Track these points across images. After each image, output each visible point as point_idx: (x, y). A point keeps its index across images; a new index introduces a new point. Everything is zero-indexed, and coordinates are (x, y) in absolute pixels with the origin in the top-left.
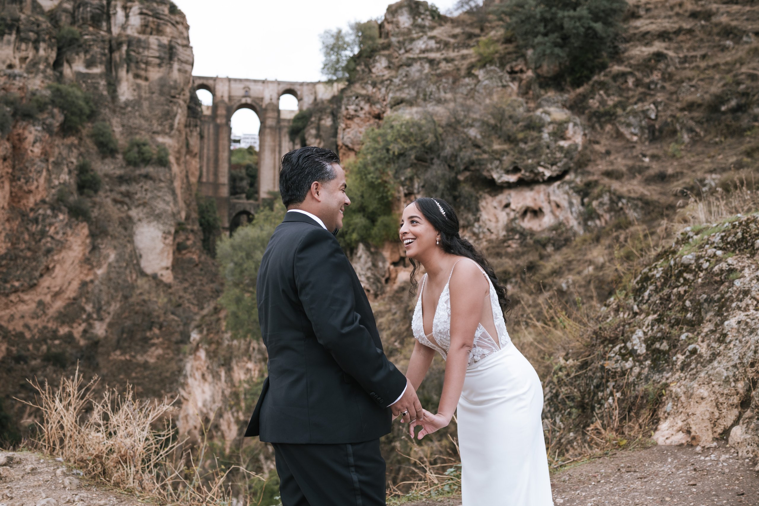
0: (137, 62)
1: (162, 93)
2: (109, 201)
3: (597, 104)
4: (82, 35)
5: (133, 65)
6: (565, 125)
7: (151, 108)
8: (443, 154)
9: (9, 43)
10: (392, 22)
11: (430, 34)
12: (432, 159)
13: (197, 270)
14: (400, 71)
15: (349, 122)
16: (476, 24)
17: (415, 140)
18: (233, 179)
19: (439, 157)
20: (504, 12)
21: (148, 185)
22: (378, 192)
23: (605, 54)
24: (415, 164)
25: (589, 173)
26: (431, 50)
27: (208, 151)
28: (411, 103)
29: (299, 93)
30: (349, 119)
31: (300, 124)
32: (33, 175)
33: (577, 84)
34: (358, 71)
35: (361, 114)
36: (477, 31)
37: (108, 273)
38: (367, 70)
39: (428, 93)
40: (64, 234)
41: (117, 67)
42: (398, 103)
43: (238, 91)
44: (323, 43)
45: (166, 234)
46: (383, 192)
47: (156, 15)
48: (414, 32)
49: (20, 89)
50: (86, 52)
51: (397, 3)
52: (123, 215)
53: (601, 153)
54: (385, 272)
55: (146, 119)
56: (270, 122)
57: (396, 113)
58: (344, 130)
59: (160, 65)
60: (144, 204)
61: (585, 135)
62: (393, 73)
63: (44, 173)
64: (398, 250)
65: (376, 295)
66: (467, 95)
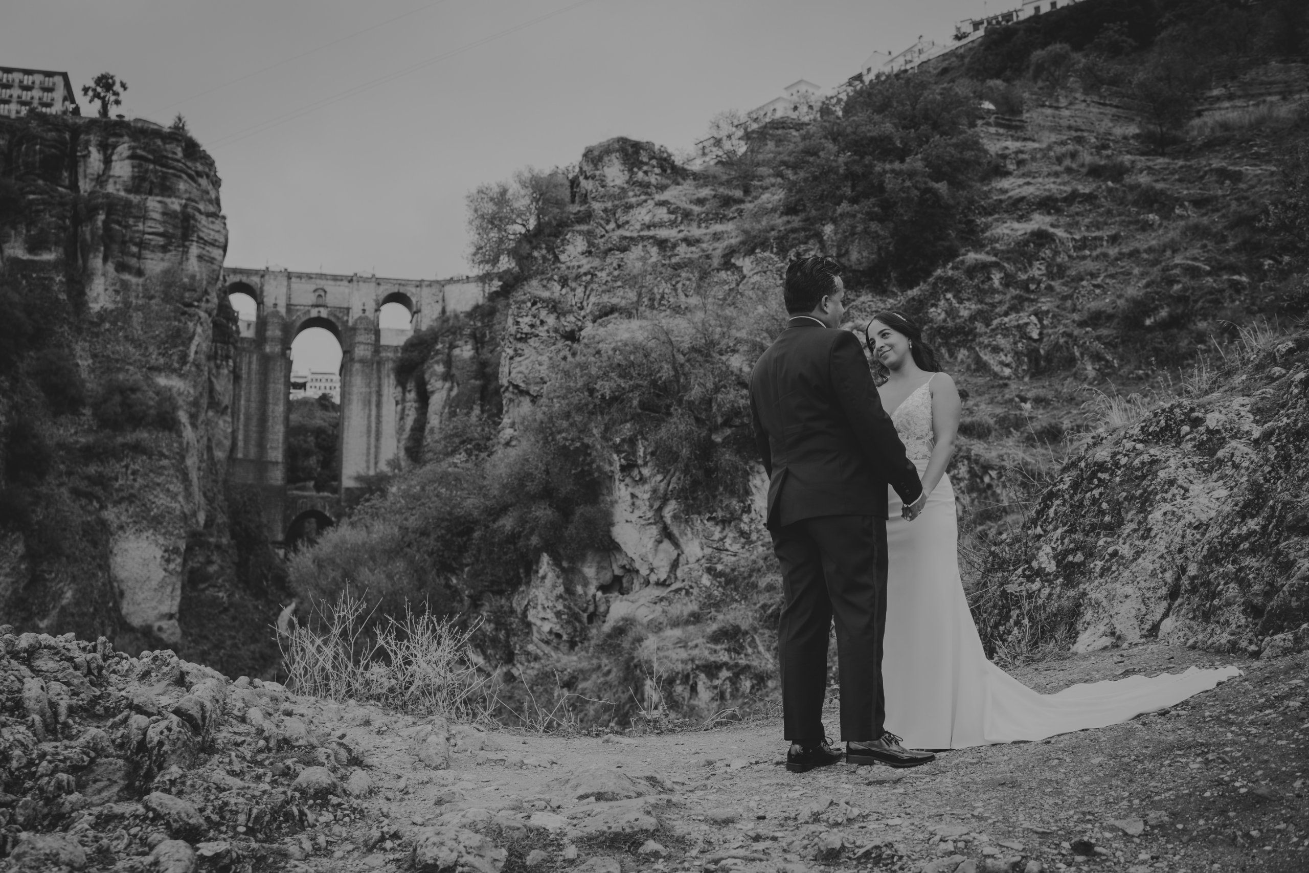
0: (124, 243)
1: (167, 299)
2: (65, 492)
3: (943, 315)
4: (23, 193)
5: (115, 247)
7: (147, 325)
8: (688, 397)
10: (593, 177)
11: (659, 197)
12: (668, 407)
13: (226, 619)
14: (608, 260)
15: (519, 345)
16: (735, 183)
17: (639, 375)
18: (292, 454)
19: (680, 402)
20: (784, 163)
21: (139, 463)
22: (575, 464)
23: (952, 233)
24: (639, 415)
26: (661, 225)
27: (248, 402)
28: (628, 313)
29: (413, 300)
30: (520, 340)
31: (415, 355)
33: (907, 283)
34: (536, 258)
35: (542, 331)
36: (738, 194)
37: (60, 626)
38: (550, 257)
41: (87, 250)
42: (605, 313)
43: (304, 295)
44: (476, 211)
45: (170, 553)
46: (584, 463)
47: (161, 159)
48: (631, 194)
50: (30, 224)
51: (601, 145)
52: (91, 518)
54: (588, 602)
55: (138, 344)
57: (602, 330)
58: (511, 358)
59: (164, 249)
60: (131, 499)
62: (597, 262)
64: (611, 565)
65: (572, 644)
66: (725, 299)
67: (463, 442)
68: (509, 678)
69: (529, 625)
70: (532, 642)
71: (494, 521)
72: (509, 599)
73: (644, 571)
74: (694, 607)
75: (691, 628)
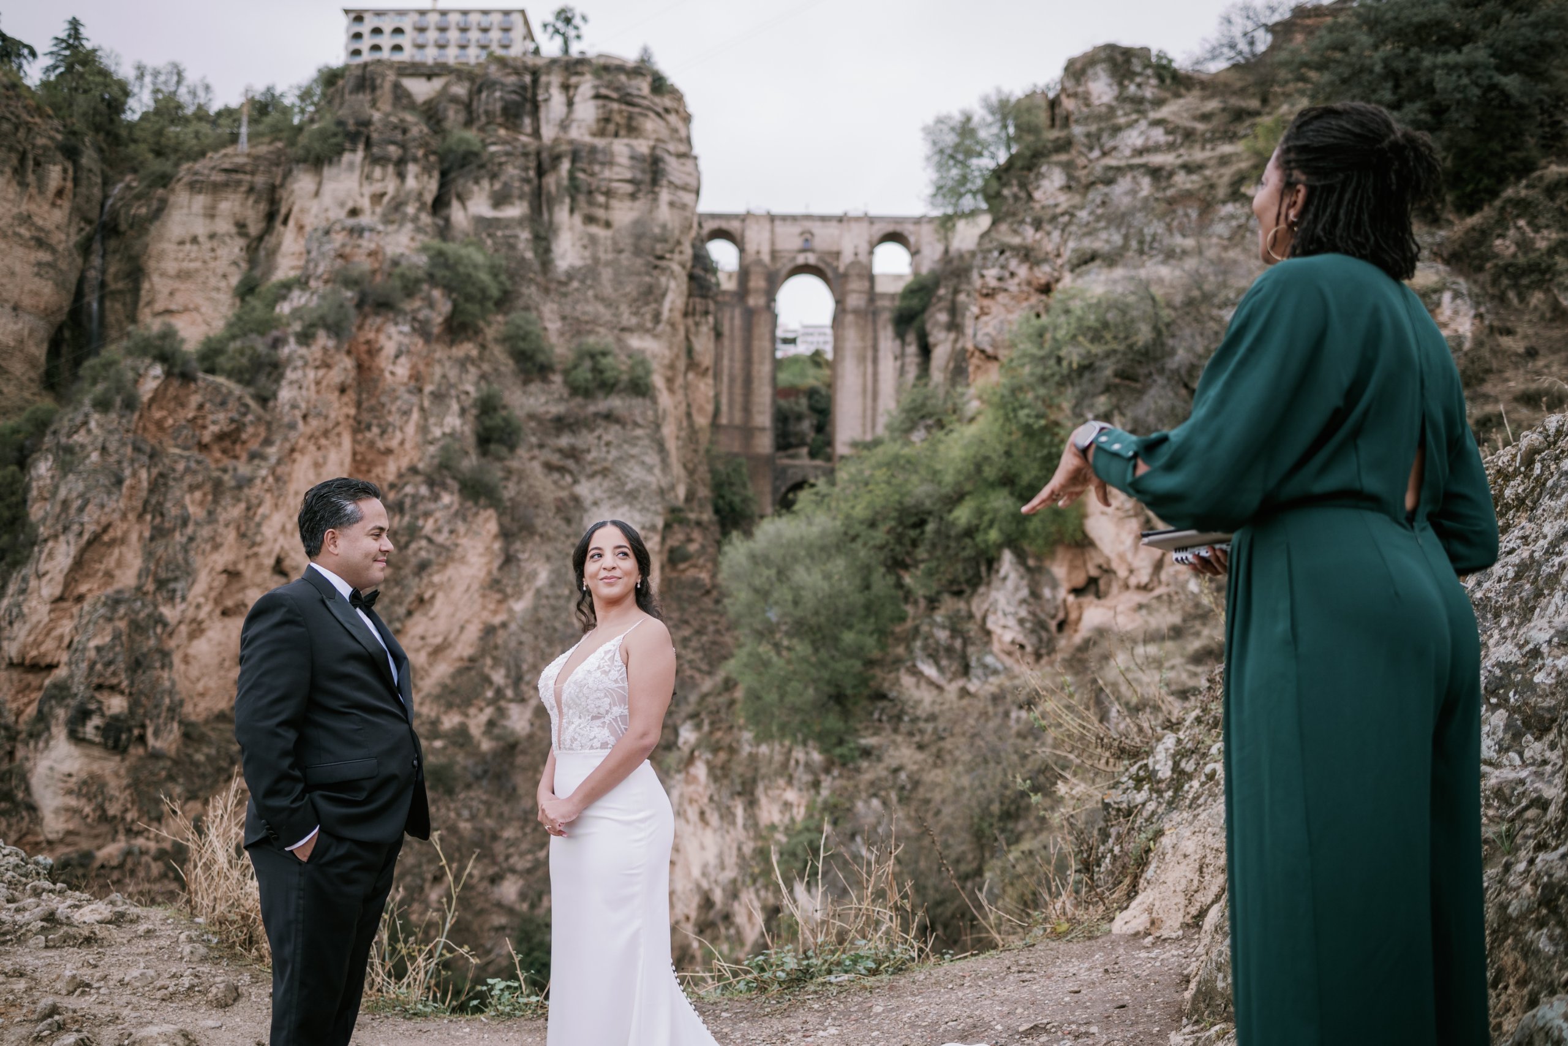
0: (590, 193)
1: (637, 251)
2: (536, 467)
3: (1513, 249)
4: (485, 145)
5: (582, 199)
6: (1435, 297)
7: (618, 282)
8: (1172, 364)
9: (351, 166)
10: (1075, 95)
11: (1153, 115)
12: (1150, 374)
13: (708, 602)
14: (1091, 195)
15: (986, 302)
16: (1251, 90)
17: (1115, 338)
18: (783, 420)
19: (1162, 371)
20: (1305, 64)
21: (612, 433)
22: (1041, 445)
23: (1531, 141)
24: (1116, 386)
25: (1486, 398)
26: (1156, 149)
27: (733, 362)
28: (1111, 260)
29: (912, 239)
30: (987, 295)
31: (915, 302)
32: (394, 419)
33: (1468, 206)
34: (1005, 198)
35: (1012, 285)
36: (1254, 104)
37: (535, 609)
38: (1023, 195)
39: (1148, 239)
40: (452, 532)
41: (551, 202)
42: (1086, 260)
43: (789, 240)
44: (934, 143)
46: (1051, 444)
47: (626, 99)
48: (1120, 113)
49: (371, 254)
50: (494, 177)
51: (1085, 55)
52: (564, 494)
53: (1517, 354)
54: (1057, 608)
55: (608, 303)
56: (855, 300)
57: (1080, 282)
58: (977, 318)
59: (633, 196)
60: (605, 472)
61: (1479, 316)
62: (1077, 199)
63: (415, 415)
64: (1085, 563)
65: (1038, 656)
66: (1230, 239)
67: (923, 417)
68: (964, 692)
69: (988, 633)
70: (991, 652)
71: (950, 511)
72: (968, 602)
73: (1122, 573)
74: (1176, 619)
75: (1169, 645)
